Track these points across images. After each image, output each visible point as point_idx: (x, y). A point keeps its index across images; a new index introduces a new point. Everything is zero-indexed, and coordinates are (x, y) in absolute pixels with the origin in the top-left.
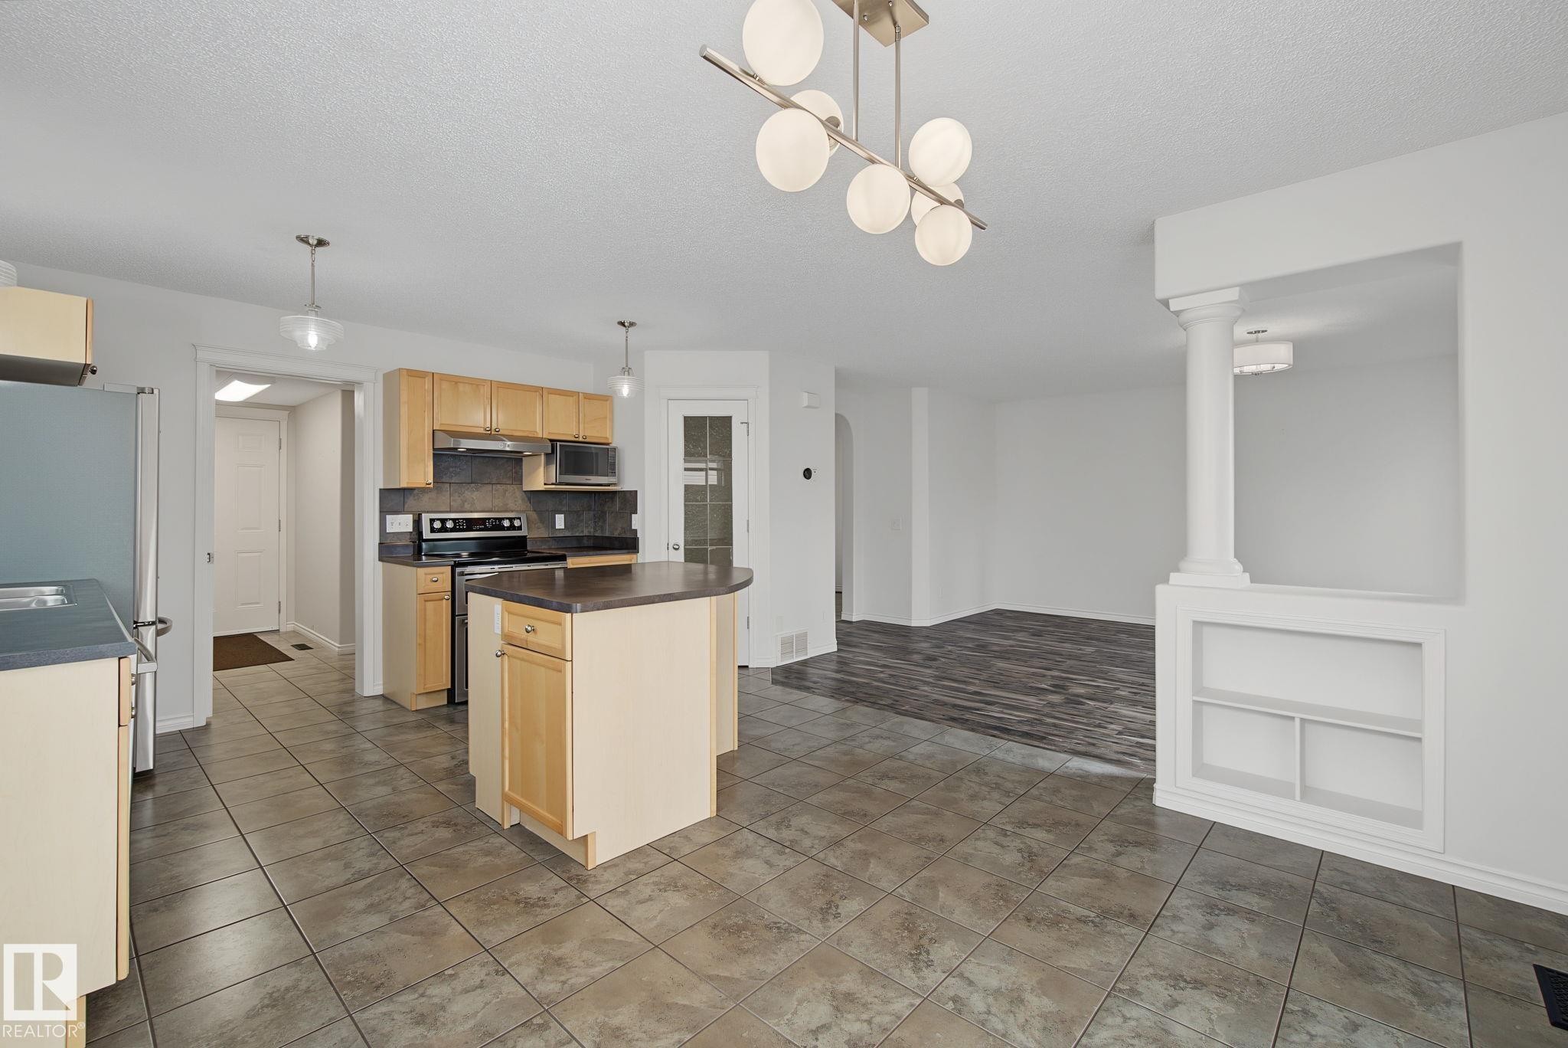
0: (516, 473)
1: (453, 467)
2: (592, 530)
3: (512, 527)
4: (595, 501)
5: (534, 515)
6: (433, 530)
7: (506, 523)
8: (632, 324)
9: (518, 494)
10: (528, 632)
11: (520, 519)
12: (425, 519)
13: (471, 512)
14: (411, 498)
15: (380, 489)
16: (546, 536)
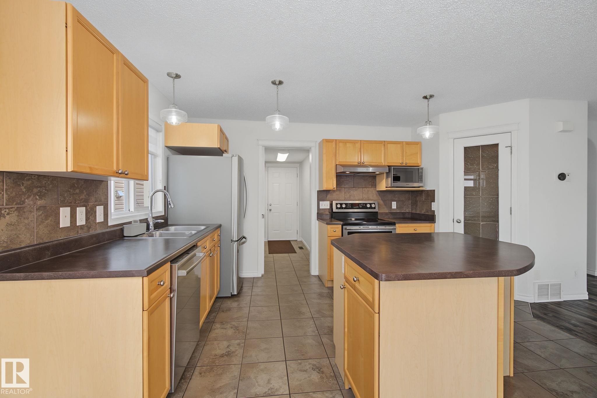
0: (373, 182)
1: (346, 181)
2: (411, 210)
3: (371, 208)
4: (412, 196)
5: (381, 202)
6: (337, 208)
7: (368, 206)
8: (431, 96)
9: (374, 192)
10: (355, 281)
11: (375, 204)
12: (334, 203)
13: (354, 200)
14: (329, 194)
15: (317, 191)
16: (387, 212)
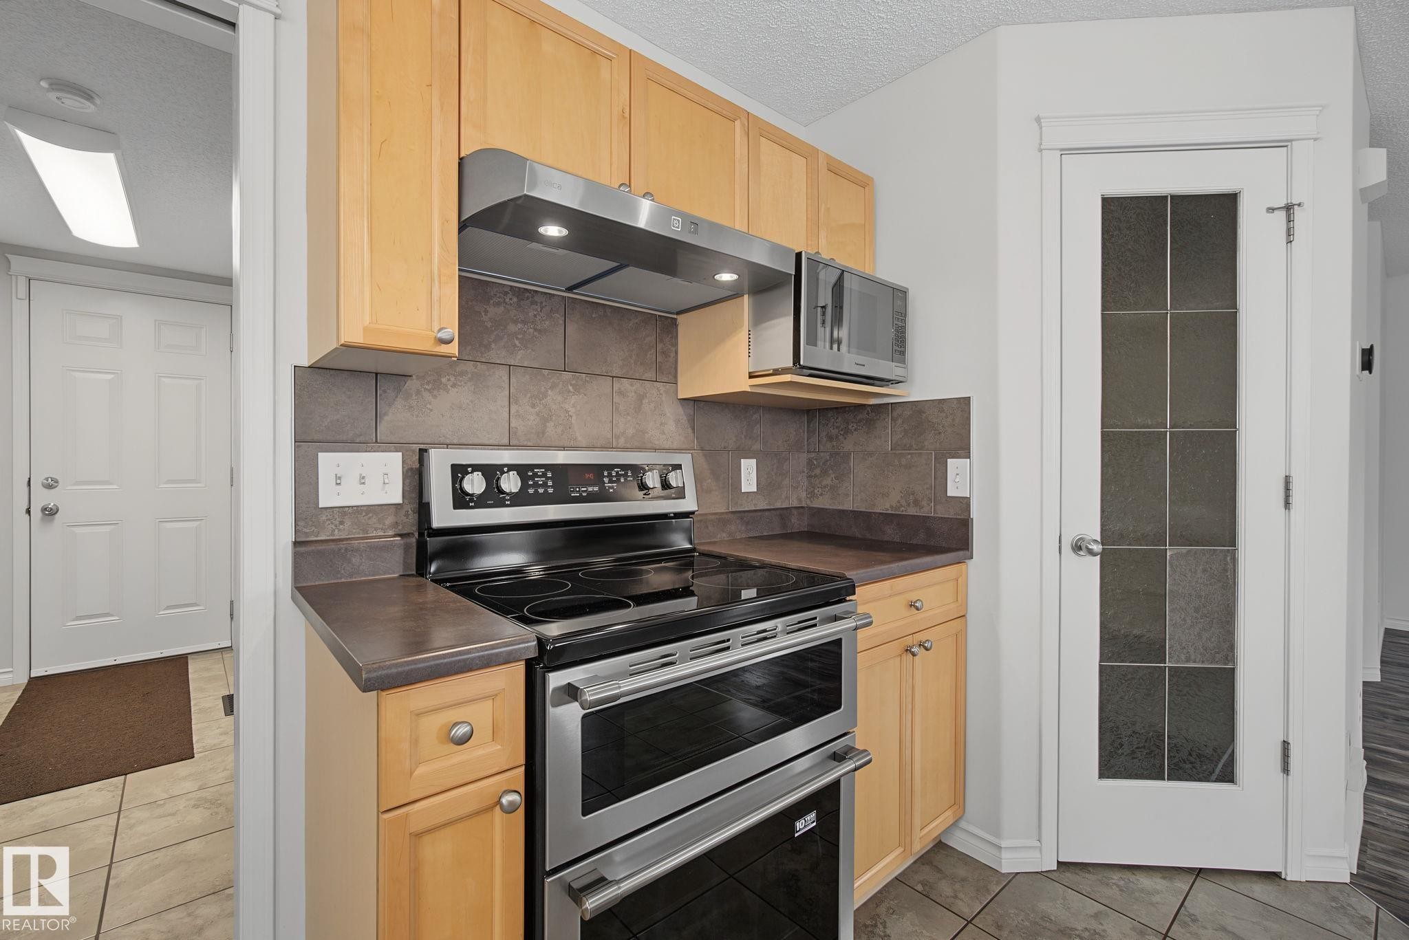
0: (662, 351)
1: (516, 322)
2: (805, 493)
3: (666, 490)
5: (705, 461)
6: (461, 500)
7: (652, 480)
9: (668, 406)
11: (678, 468)
12: (442, 464)
13: (565, 448)
14: (399, 403)
15: (297, 365)
16: (723, 511)
